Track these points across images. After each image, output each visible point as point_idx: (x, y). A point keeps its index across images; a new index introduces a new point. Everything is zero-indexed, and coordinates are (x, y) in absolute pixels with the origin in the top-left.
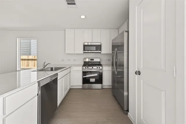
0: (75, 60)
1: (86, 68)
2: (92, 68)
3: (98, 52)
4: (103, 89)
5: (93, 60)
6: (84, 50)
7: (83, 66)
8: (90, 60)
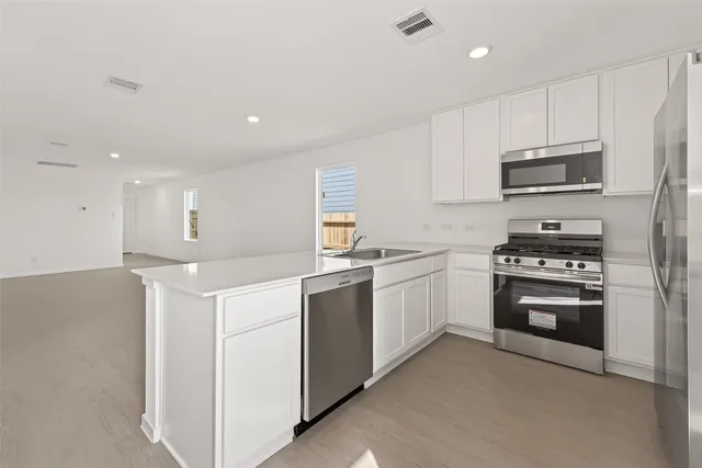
0: (470, 228)
1: (508, 260)
2: (542, 263)
3: (578, 187)
4: (605, 374)
5: (557, 226)
6: (505, 184)
7: (495, 253)
8: (540, 226)
